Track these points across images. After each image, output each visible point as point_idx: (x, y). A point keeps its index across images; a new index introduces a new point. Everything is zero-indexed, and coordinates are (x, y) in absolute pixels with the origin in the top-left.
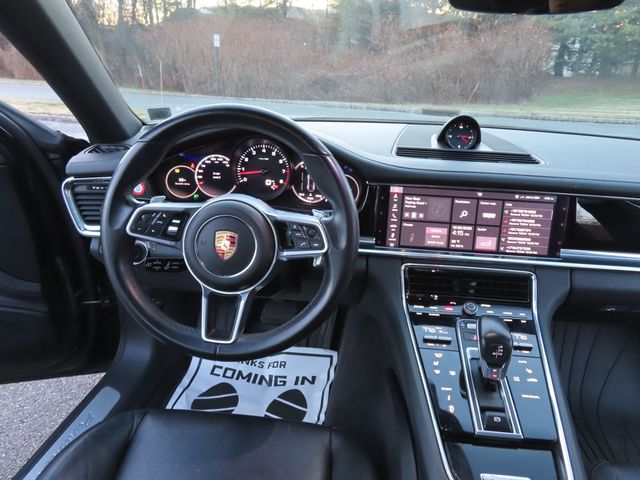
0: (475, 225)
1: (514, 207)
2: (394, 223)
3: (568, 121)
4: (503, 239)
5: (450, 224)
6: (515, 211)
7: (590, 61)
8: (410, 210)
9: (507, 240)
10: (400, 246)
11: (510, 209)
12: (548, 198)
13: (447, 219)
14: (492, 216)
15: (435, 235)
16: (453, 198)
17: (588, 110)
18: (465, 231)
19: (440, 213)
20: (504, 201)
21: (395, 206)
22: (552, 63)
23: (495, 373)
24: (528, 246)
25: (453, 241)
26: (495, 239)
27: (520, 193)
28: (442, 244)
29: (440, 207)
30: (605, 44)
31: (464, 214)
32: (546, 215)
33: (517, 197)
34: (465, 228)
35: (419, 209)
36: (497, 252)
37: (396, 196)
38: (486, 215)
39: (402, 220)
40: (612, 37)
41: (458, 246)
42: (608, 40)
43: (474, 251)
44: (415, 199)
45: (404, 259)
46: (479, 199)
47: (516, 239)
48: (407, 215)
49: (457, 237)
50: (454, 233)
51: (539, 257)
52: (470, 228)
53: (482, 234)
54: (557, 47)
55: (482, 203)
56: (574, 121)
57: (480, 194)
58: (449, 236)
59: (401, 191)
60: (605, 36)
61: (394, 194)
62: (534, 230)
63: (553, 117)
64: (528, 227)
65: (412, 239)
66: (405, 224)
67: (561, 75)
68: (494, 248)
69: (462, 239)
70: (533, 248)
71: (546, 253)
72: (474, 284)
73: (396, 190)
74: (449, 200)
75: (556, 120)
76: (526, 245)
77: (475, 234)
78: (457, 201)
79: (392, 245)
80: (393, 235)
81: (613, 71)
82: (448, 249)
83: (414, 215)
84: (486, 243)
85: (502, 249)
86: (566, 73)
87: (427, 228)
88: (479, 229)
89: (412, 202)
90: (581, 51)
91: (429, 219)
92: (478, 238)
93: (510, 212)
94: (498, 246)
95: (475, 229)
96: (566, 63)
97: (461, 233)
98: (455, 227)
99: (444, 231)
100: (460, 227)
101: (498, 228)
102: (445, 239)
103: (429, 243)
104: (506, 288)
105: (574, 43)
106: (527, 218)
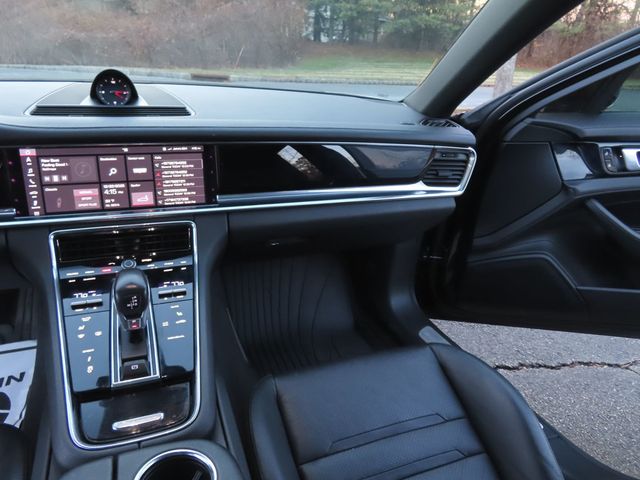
0: (127, 182)
1: (164, 159)
2: (33, 189)
3: (326, 82)
4: (159, 193)
5: (99, 184)
6: (165, 163)
7: (340, 28)
8: (50, 174)
9: (163, 193)
10: (47, 214)
11: (160, 162)
12: (195, 148)
13: (96, 179)
14: (143, 170)
15: (86, 197)
16: (97, 156)
17: (343, 72)
18: (118, 189)
19: (85, 174)
20: (152, 154)
21: (31, 170)
22: (311, 29)
23: (134, 324)
24: (186, 196)
25: (107, 201)
26: (151, 194)
27: (167, 146)
28: (95, 205)
29: (84, 167)
30: (349, 13)
31: (113, 171)
32: (197, 164)
33: (164, 149)
34: (117, 186)
35: (60, 171)
36: (156, 206)
37: (28, 159)
38: (136, 171)
39: (42, 185)
40: (353, 6)
41: (113, 205)
42: (351, 9)
43: (132, 208)
44: (52, 160)
45: (51, 227)
46: (125, 155)
47: (173, 191)
48: (47, 179)
49: (110, 196)
50: (106, 192)
51: (198, 205)
52: (123, 186)
53: (136, 190)
54: (312, 14)
55: (129, 158)
56: (331, 83)
57: (126, 150)
58: (102, 197)
59: (35, 154)
60: (348, 6)
61: (26, 157)
62: (188, 180)
63: (314, 79)
64: (182, 178)
65: (59, 204)
66: (47, 190)
67: (320, 40)
68: (152, 202)
69: (117, 197)
70: (191, 197)
71: (204, 201)
72: (138, 241)
73: (27, 153)
74: (93, 159)
75: (316, 82)
76: (183, 196)
77: (129, 191)
78: (102, 159)
79: (37, 213)
80: (35, 203)
81: (361, 38)
82: (103, 210)
83: (56, 179)
84: (143, 198)
85: (160, 202)
86: (324, 39)
87: (75, 191)
88: (132, 186)
89: (49, 164)
90: (332, 19)
91: (75, 180)
92: (134, 195)
93: (160, 166)
94: (156, 200)
95: (128, 187)
96: (323, 30)
97: (113, 192)
98: (105, 186)
99: (95, 191)
100: (111, 186)
101: (152, 182)
102: (98, 200)
103: (81, 206)
104: (171, 238)
105: (325, 11)
106: (178, 169)
